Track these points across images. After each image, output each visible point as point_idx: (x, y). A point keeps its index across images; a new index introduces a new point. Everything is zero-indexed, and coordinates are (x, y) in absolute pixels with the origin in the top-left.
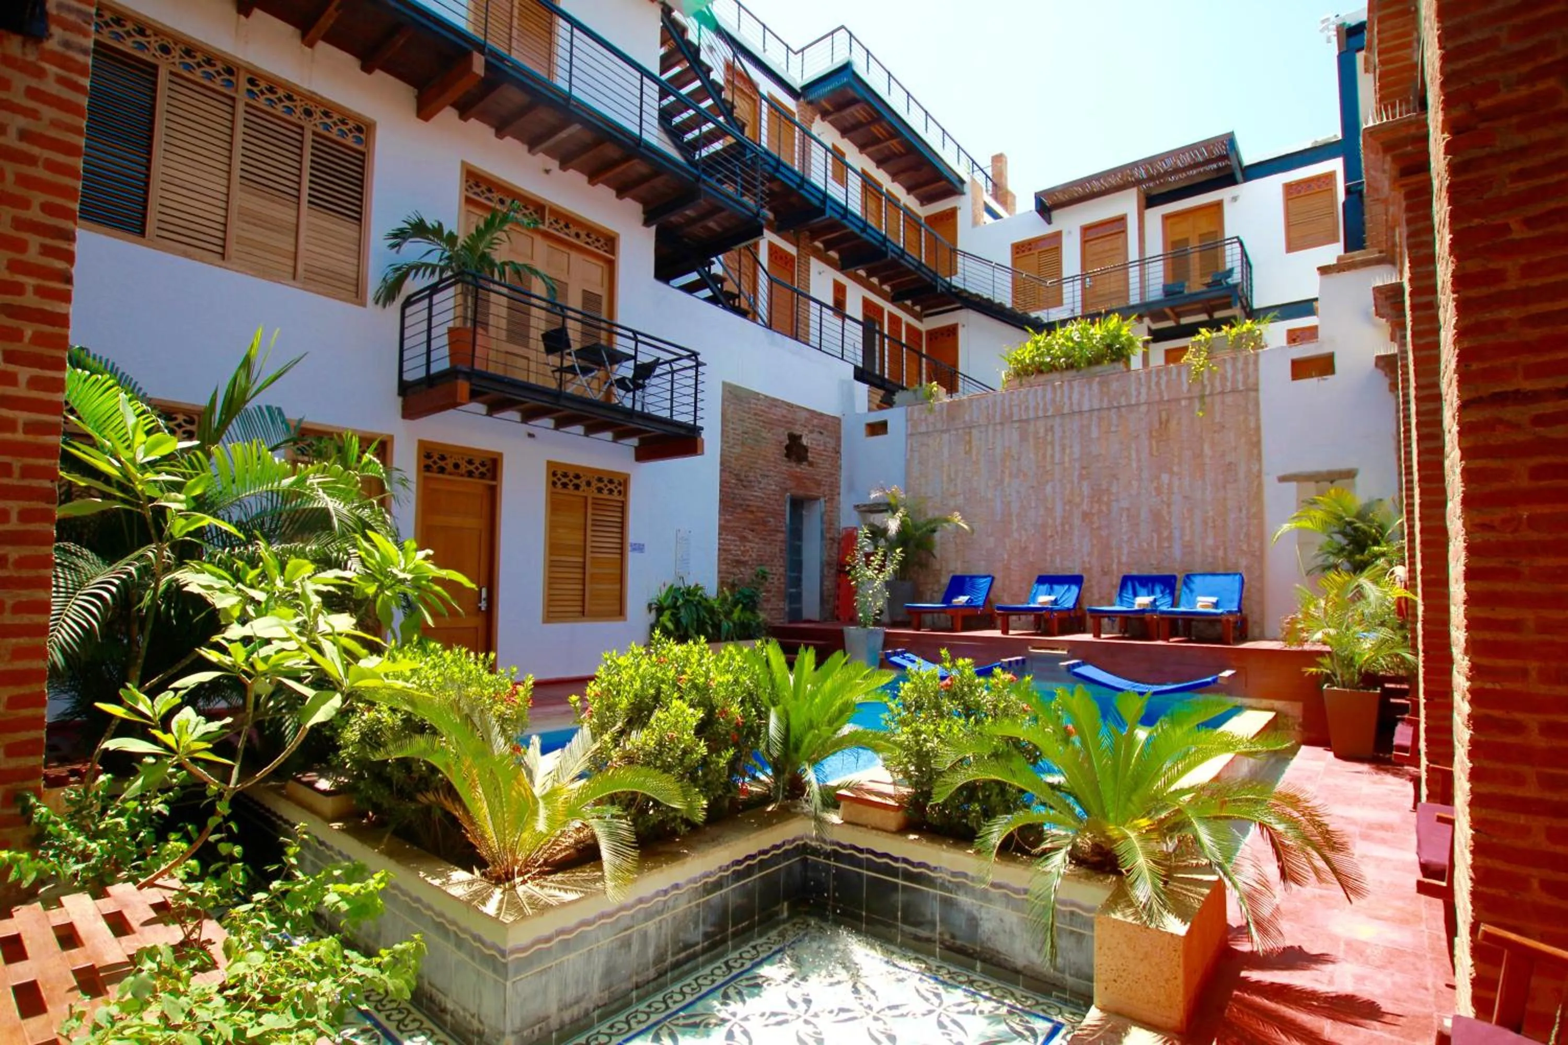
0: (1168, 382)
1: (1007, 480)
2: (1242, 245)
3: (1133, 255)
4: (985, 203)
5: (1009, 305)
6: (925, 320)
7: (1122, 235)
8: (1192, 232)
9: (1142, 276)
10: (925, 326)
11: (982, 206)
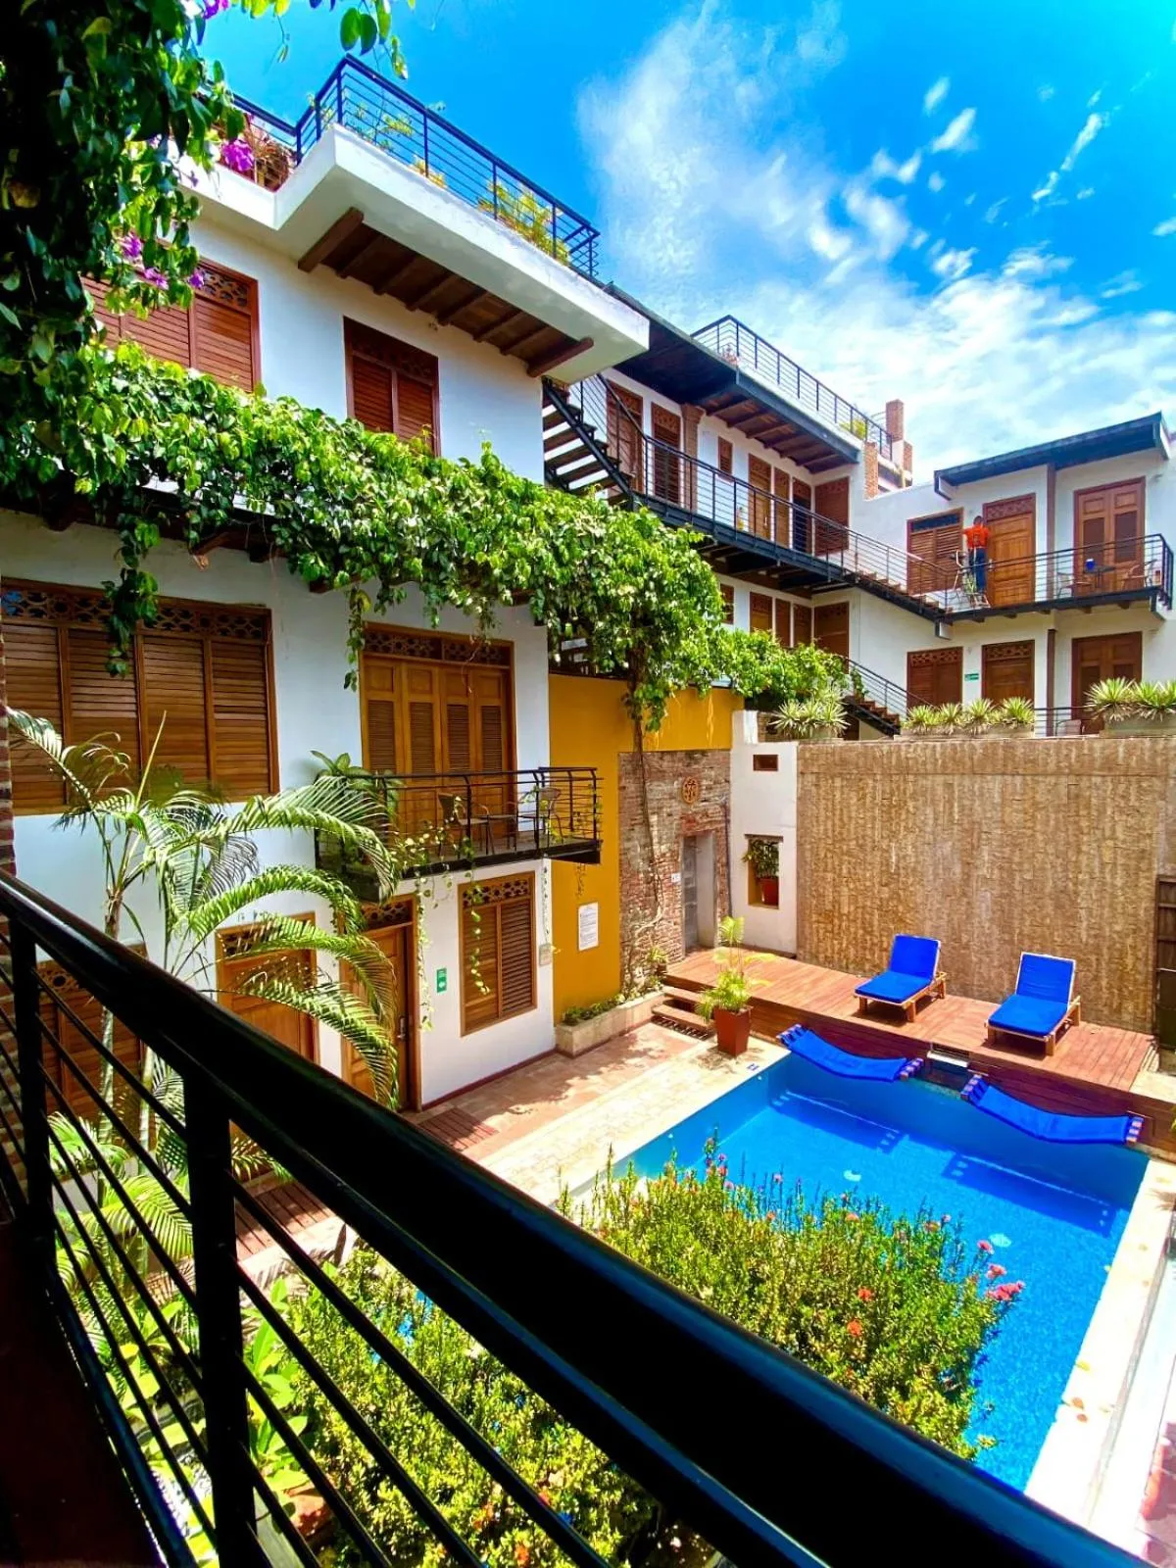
0: (1078, 756)
1: (902, 833)
2: (1163, 539)
3: (1041, 546)
4: (879, 465)
5: (903, 588)
6: (814, 596)
7: (1030, 516)
8: (1108, 511)
9: (1050, 571)
10: (812, 604)
11: (875, 468)
